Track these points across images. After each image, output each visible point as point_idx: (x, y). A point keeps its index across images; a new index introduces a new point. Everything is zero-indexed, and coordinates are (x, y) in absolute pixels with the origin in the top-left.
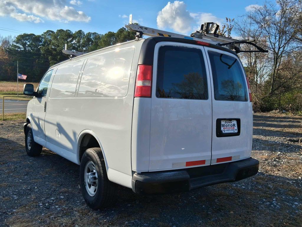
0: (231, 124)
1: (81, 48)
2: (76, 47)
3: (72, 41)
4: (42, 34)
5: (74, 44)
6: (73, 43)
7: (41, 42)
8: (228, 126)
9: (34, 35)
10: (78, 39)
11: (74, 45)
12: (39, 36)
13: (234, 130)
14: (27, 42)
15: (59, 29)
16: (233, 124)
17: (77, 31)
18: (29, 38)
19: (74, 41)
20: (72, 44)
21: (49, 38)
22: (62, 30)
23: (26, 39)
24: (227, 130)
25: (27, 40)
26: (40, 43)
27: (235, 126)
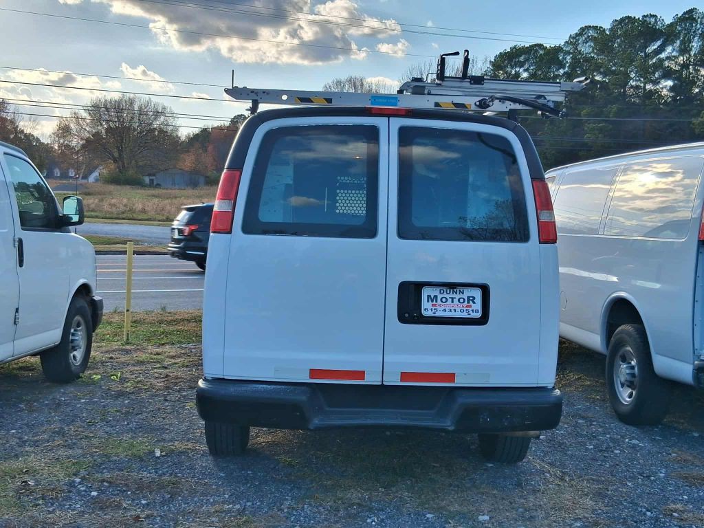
0: (461, 296)
1: (694, 69)
2: (677, 68)
3: (661, 49)
4: (566, 42)
5: (668, 58)
6: (663, 56)
7: (561, 65)
8: (450, 300)
9: (540, 46)
10: (683, 42)
11: (666, 64)
12: (557, 50)
13: (471, 312)
14: (521, 70)
15: (618, 19)
16: (468, 297)
17: (680, 15)
18: (527, 60)
19: (669, 49)
20: (661, 61)
21: (586, 49)
22: (629, 18)
23: (520, 62)
24: (445, 310)
25: (521, 65)
26: (558, 70)
27: (474, 303)
